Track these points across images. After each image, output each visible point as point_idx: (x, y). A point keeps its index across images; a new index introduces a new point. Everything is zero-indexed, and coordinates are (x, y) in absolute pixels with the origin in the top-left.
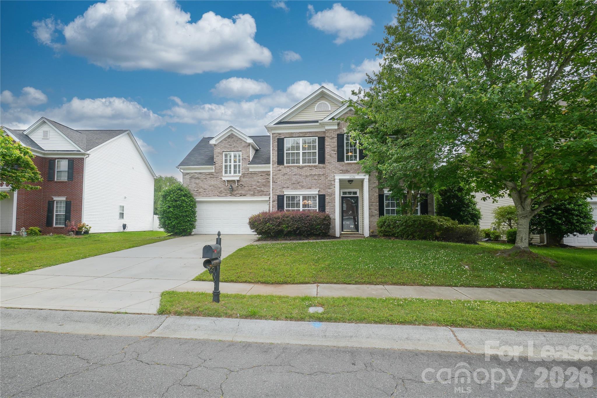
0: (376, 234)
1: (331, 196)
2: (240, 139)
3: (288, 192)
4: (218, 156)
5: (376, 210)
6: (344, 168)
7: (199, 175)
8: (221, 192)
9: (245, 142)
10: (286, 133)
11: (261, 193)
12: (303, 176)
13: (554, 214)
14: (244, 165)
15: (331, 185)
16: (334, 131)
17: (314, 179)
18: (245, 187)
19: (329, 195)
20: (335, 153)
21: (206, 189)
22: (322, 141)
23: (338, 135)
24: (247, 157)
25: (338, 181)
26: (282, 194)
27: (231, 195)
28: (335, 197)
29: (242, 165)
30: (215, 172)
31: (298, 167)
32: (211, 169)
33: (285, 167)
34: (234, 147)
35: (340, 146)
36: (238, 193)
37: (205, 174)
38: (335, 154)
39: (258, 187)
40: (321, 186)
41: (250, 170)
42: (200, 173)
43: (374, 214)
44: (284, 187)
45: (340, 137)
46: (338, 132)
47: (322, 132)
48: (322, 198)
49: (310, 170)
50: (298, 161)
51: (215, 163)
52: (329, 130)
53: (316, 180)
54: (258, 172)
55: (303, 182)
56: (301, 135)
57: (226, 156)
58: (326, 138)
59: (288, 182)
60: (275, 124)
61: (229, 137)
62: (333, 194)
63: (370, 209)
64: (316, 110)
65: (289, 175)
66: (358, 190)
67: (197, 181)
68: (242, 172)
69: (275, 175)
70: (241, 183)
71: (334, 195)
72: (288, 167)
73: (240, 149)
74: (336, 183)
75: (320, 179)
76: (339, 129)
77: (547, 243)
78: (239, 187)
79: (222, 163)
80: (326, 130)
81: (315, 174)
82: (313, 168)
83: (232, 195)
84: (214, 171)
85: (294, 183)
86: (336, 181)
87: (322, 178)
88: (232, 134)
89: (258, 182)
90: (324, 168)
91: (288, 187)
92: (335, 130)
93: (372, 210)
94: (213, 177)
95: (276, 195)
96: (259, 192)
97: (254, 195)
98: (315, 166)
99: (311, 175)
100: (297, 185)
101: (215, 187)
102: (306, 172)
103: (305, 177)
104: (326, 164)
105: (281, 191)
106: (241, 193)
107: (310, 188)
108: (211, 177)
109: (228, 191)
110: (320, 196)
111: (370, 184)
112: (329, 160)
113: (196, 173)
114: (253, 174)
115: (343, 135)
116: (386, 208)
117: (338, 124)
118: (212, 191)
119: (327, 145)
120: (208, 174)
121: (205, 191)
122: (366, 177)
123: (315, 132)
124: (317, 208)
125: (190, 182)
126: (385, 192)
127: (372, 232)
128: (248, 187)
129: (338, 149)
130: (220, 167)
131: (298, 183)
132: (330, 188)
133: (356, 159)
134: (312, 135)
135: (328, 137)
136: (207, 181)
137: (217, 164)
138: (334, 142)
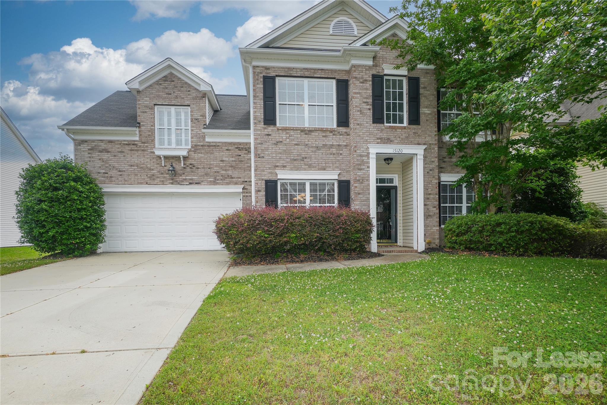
0: (434, 246)
1: (362, 183)
2: (186, 83)
3: (284, 175)
4: (146, 112)
5: (435, 207)
6: (385, 135)
7: (109, 146)
8: (152, 177)
9: (195, 89)
10: (280, 68)
11: (228, 180)
12: (312, 147)
14: (196, 131)
15: (362, 164)
16: (366, 70)
17: (331, 154)
18: (198, 168)
19: (359, 180)
20: (368, 107)
21: (124, 171)
22: (343, 87)
23: (374, 76)
24: (201, 116)
25: (375, 156)
26: (273, 178)
27: (172, 183)
28: (369, 185)
29: (192, 130)
30: (141, 141)
31: (303, 131)
32: (131, 135)
33: (278, 129)
34: (176, 98)
35: (377, 96)
36: (185, 179)
37: (120, 143)
38: (369, 109)
39: (221, 168)
40: (343, 166)
41: (207, 140)
42: (111, 142)
43: (431, 214)
44: (278, 166)
45: (378, 80)
46: (375, 72)
47: (343, 71)
48: (345, 187)
49: (323, 136)
50: (301, 121)
51: (139, 123)
52: (359, 66)
53: (334, 154)
54: (222, 142)
55: (310, 158)
56: (307, 74)
58: (351, 82)
59: (284, 157)
60: (259, 47)
61: (165, 78)
62: (365, 180)
63: (425, 205)
65: (286, 144)
66: (396, 175)
67: (105, 156)
68: (192, 142)
69: (259, 144)
70: (190, 161)
71: (368, 180)
72: (284, 130)
73: (187, 103)
74: (371, 160)
75: (341, 154)
76: (375, 65)
78: (188, 169)
79: (154, 125)
80: (354, 66)
81: (332, 145)
82: (328, 134)
83: (174, 182)
84: (137, 139)
85: (295, 160)
86: (371, 156)
87: (345, 152)
88: (170, 73)
89: (222, 161)
90: (348, 135)
91: (285, 166)
92: (370, 68)
93: (429, 207)
94: (137, 150)
95: (262, 180)
96: (225, 177)
97: (215, 183)
98: (332, 131)
99: (325, 146)
101: (142, 168)
102: (316, 140)
103: (314, 149)
104: (351, 125)
105: (271, 173)
106: (191, 179)
107: (324, 169)
108: (131, 150)
109: (166, 175)
110: (340, 182)
111: (425, 164)
112: (356, 120)
113: (102, 141)
114: (212, 146)
115: (382, 77)
116: (442, 205)
117: (374, 58)
118: (136, 175)
119: (355, 93)
120: (127, 144)
121: (121, 175)
122: (419, 151)
123: (332, 71)
124: (336, 204)
125: (90, 157)
126: (443, 179)
127: (429, 243)
128: (204, 168)
129: (374, 100)
130: (149, 131)
131: (303, 159)
132: (360, 169)
133: (401, 122)
134: (325, 75)
135: (356, 78)
136: (124, 156)
137: (143, 125)
138: (367, 89)
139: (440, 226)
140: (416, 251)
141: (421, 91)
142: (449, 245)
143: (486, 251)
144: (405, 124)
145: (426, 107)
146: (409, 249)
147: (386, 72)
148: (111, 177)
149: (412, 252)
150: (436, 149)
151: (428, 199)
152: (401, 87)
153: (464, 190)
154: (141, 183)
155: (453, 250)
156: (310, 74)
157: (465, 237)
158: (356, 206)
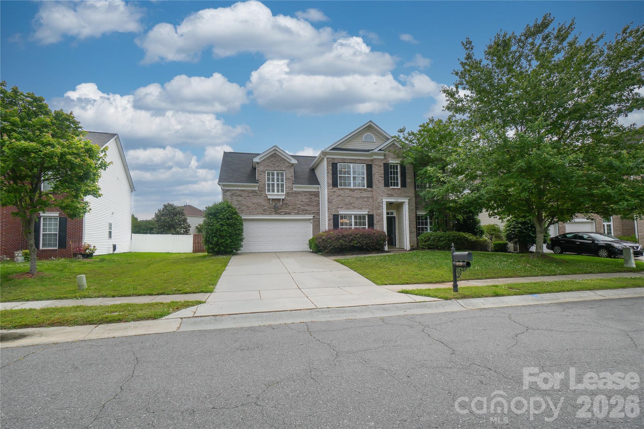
0: (414, 247)
2: (283, 158)
3: (342, 212)
4: (262, 174)
5: (414, 228)
6: (390, 192)
7: (242, 193)
8: (265, 210)
9: (288, 162)
10: (339, 158)
11: (305, 212)
12: (355, 198)
13: (530, 230)
14: (288, 185)
15: (380, 207)
16: (381, 161)
17: (364, 201)
18: (289, 205)
19: (378, 215)
20: (382, 179)
21: (250, 207)
22: (369, 168)
23: (384, 164)
24: (291, 176)
26: (337, 214)
27: (275, 214)
28: (383, 217)
29: (286, 184)
30: (259, 190)
31: (351, 190)
32: (254, 187)
33: (339, 189)
34: (278, 166)
35: (386, 173)
36: (283, 211)
37: (248, 191)
39: (302, 205)
40: (370, 207)
41: (294, 190)
42: (243, 190)
43: (413, 231)
44: (339, 207)
45: (386, 166)
46: (385, 162)
47: (369, 160)
48: (371, 217)
49: (360, 192)
50: (349, 184)
51: (258, 181)
52: (377, 159)
53: (366, 201)
54: (302, 191)
55: (354, 203)
56: (352, 161)
57: (268, 174)
58: (373, 166)
59: (342, 202)
60: (330, 150)
61: (272, 156)
62: (381, 215)
63: (409, 227)
64: (363, 141)
65: (342, 197)
66: (395, 211)
67: (240, 198)
68: (286, 191)
69: (330, 196)
70: (285, 202)
71: (383, 215)
72: (342, 189)
73: (284, 169)
74: (384, 205)
76: (385, 159)
77: (520, 251)
78: (284, 206)
79: (265, 182)
80: (375, 159)
81: (365, 197)
82: (363, 191)
83: (277, 213)
84: (257, 189)
85: (347, 204)
86: (384, 203)
87: (371, 200)
88: (275, 153)
89: (302, 201)
90: (372, 192)
91: (342, 208)
92: (382, 160)
93: (411, 228)
94: (257, 195)
95: (332, 214)
96: (303, 210)
97: (298, 214)
98: (364, 190)
99: (361, 197)
100: (349, 206)
101: (259, 205)
102: (357, 194)
103: (356, 199)
104: (374, 187)
105: (336, 211)
106: (286, 212)
107: (361, 209)
108: (254, 195)
109: (272, 209)
110: (369, 215)
111: (409, 206)
112: (376, 185)
113: (238, 190)
114: (296, 193)
115: (388, 164)
116: (418, 226)
117: (384, 155)
118: (256, 209)
119: (376, 172)
120: (251, 192)
121: (248, 209)
122: (406, 201)
123: (364, 160)
124: (367, 227)
125: (231, 199)
126: (418, 213)
127: (412, 246)
128: (292, 205)
129: (384, 176)
130: (263, 185)
131: (351, 204)
132: (379, 209)
133: (397, 186)
134: (361, 162)
135: (376, 165)
136: (250, 199)
137: (260, 182)
138: (381, 170)
139: (417, 237)
140: (406, 250)
141: (407, 171)
142: (421, 247)
143: (437, 249)
144: (399, 187)
145: (409, 179)
146: (402, 249)
147: (390, 162)
148: (243, 210)
149: (404, 250)
150: (414, 199)
151: (411, 224)
152: (397, 169)
153: (428, 220)
154: (259, 214)
155: (423, 249)
156: (354, 162)
157: (428, 243)
158: (377, 227)
